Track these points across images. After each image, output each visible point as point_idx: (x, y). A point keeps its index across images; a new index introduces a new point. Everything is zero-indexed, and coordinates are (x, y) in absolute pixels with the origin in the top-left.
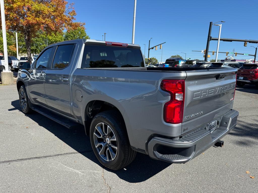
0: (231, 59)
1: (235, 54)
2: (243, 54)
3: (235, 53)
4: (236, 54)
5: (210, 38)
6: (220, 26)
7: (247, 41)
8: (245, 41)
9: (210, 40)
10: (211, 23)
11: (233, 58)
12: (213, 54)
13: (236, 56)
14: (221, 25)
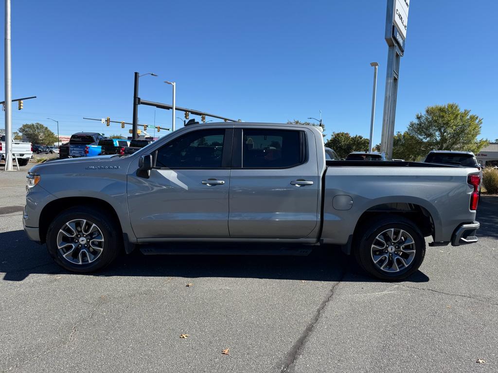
0: (146, 137)
1: (157, 129)
2: (169, 130)
3: (157, 126)
4: (159, 129)
5: (137, 100)
6: (173, 86)
7: (189, 111)
8: (186, 111)
9: (139, 104)
10: (136, 74)
11: (148, 134)
12: (122, 127)
13: (158, 131)
14: (175, 83)
